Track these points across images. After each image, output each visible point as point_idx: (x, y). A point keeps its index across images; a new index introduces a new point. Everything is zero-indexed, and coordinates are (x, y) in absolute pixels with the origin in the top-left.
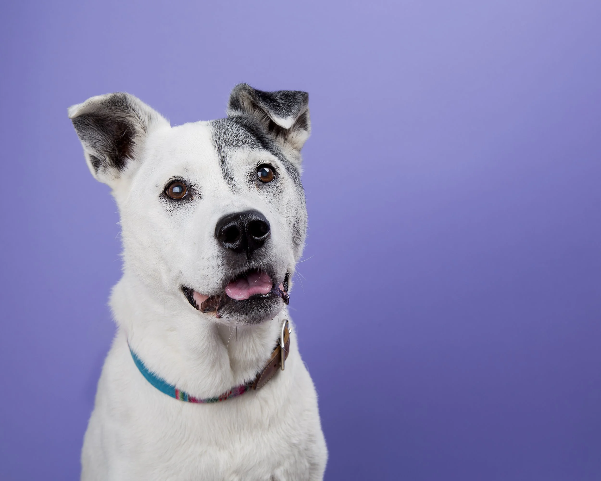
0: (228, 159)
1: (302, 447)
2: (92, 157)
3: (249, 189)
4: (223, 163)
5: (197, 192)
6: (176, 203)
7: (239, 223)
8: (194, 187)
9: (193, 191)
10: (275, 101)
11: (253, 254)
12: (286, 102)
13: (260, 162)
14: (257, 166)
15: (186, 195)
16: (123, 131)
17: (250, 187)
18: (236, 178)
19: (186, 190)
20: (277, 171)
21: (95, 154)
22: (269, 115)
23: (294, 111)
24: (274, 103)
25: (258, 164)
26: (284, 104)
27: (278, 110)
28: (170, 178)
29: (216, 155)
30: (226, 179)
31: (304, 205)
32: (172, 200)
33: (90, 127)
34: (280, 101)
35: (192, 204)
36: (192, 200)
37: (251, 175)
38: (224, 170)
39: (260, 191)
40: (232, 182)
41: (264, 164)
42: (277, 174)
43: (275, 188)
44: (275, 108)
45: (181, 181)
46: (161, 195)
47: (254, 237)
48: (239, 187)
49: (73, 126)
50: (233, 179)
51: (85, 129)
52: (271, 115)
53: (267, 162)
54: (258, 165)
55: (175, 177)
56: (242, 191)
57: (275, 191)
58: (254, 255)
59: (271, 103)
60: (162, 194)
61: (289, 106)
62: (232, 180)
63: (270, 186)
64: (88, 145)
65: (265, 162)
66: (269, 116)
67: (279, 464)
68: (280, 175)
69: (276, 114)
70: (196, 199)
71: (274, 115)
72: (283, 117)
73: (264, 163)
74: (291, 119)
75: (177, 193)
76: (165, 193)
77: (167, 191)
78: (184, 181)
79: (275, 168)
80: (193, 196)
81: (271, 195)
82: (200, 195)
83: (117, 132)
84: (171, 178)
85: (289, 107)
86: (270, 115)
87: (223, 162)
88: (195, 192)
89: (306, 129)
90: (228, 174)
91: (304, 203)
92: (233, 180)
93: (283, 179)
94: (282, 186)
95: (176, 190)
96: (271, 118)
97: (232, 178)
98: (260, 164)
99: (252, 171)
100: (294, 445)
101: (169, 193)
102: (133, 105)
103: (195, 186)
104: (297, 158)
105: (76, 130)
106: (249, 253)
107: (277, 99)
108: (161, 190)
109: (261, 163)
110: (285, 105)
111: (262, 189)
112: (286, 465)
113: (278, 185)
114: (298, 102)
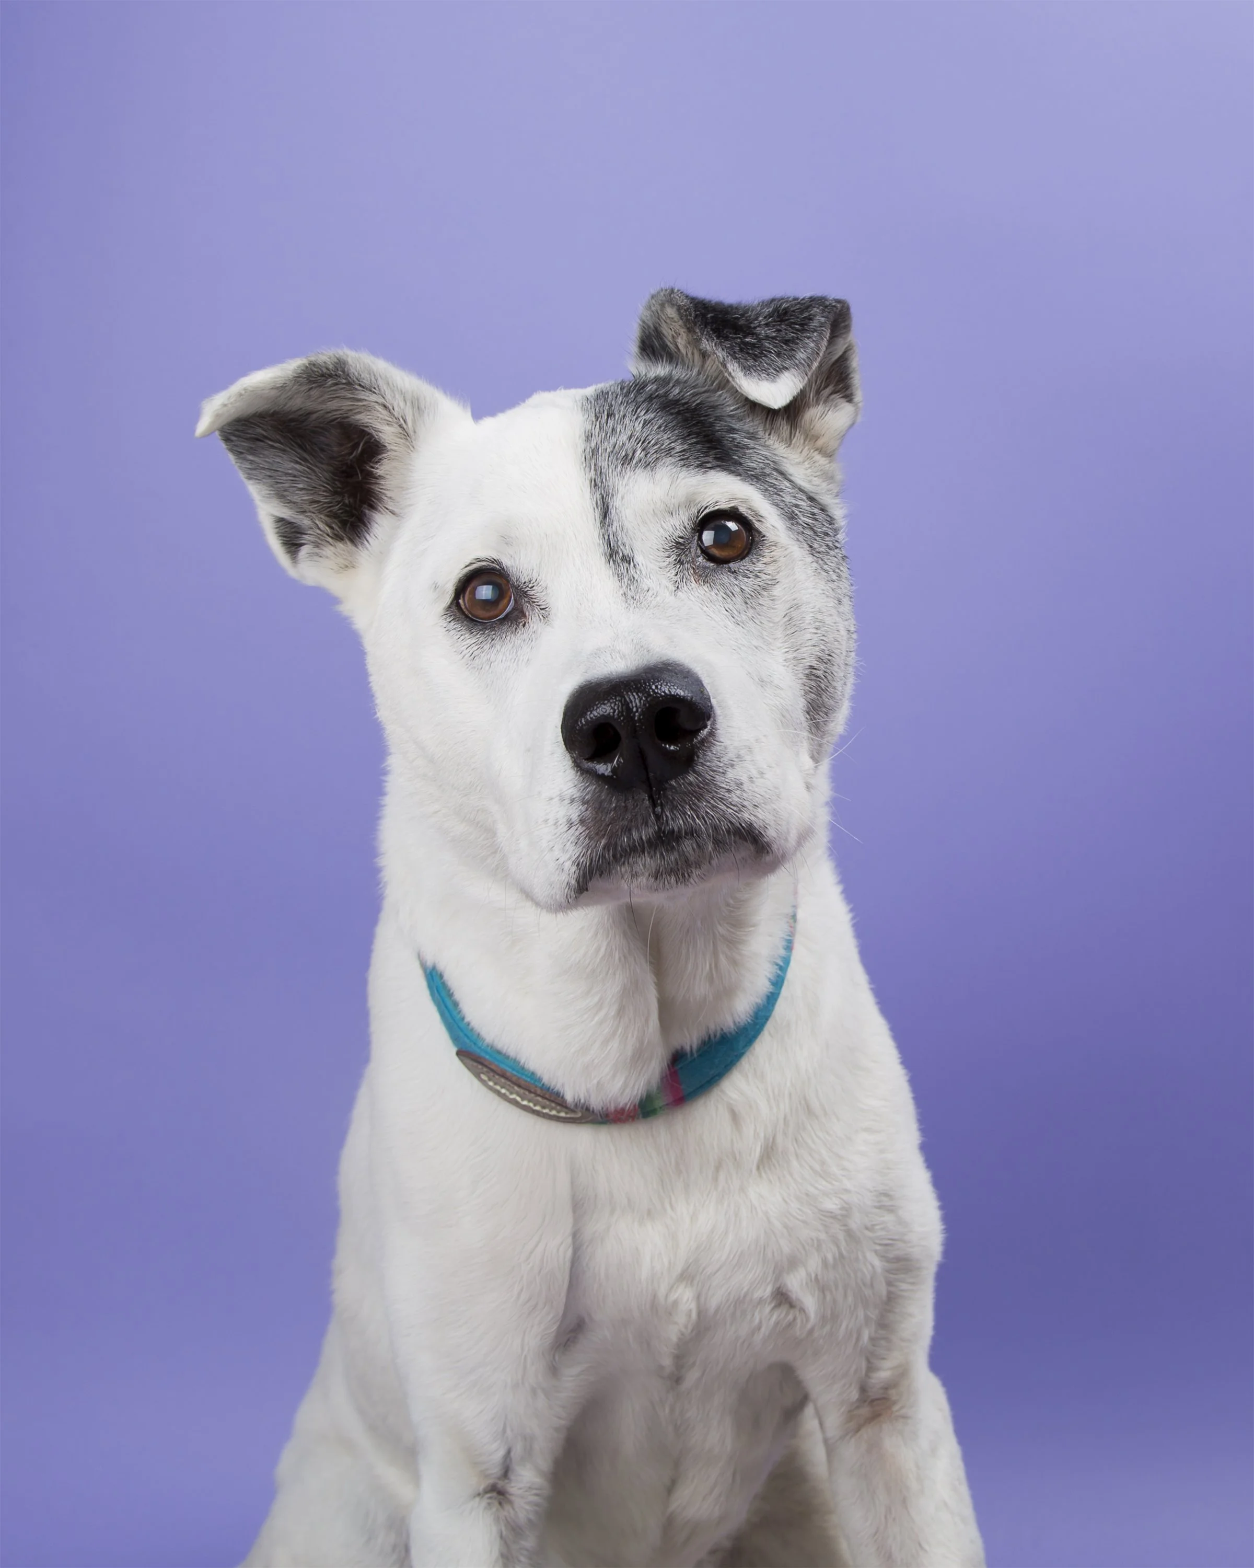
0: (616, 503)
1: (855, 1222)
2: (280, 521)
3: (674, 589)
4: (605, 517)
5: (535, 601)
6: (484, 633)
7: (619, 712)
8: (528, 589)
9: (526, 599)
10: (748, 330)
11: (665, 790)
12: (780, 331)
13: (706, 508)
14: (697, 518)
15: (510, 610)
16: (356, 441)
17: (679, 580)
18: (639, 559)
19: (509, 593)
20: (757, 525)
21: (286, 513)
22: (726, 374)
23: (801, 355)
24: (745, 337)
25: (698, 512)
26: (774, 338)
27: (755, 358)
28: (467, 564)
29: (587, 494)
30: (611, 562)
31: (847, 606)
32: (475, 625)
33: (269, 444)
34: (763, 332)
35: (525, 636)
36: (524, 625)
37: (680, 547)
38: (606, 537)
39: (707, 590)
40: (627, 571)
41: (718, 511)
42: (757, 535)
43: (750, 578)
44: (748, 353)
45: (496, 570)
46: (447, 611)
47: (663, 745)
48: (646, 583)
49: (223, 445)
50: (630, 561)
51: (252, 451)
52: (733, 374)
53: (724, 505)
54: (701, 517)
55: (479, 560)
56: (653, 596)
57: (748, 584)
58: (669, 793)
59: (737, 338)
60: (449, 607)
61: (786, 342)
62: (627, 565)
63: (735, 572)
64: (265, 490)
65: (720, 505)
66: (727, 376)
67: (793, 1263)
68: (764, 536)
69: (747, 369)
70: (534, 622)
71: (740, 373)
72: (768, 375)
73: (716, 508)
74: (793, 378)
75: (486, 602)
76: (458, 605)
77: (461, 598)
78: (503, 569)
79: (751, 518)
80: (527, 614)
81: (739, 600)
82: (543, 611)
83: (341, 445)
84: (471, 564)
85: (787, 346)
86: (730, 374)
87: (605, 513)
88: (531, 601)
89: (849, 398)
90: (618, 547)
91: (846, 601)
92: (630, 564)
93: (774, 548)
94: (770, 569)
95: (485, 592)
96: (733, 383)
97: (627, 560)
98: (704, 513)
99: (681, 535)
100: (833, 1216)
101: (467, 605)
102: (366, 379)
103: (530, 586)
104: (828, 477)
105: (231, 457)
106: (654, 789)
107: (755, 328)
108: (448, 598)
109: (707, 511)
110: (777, 340)
111: (712, 584)
112: (814, 1264)
113: (760, 566)
114: (815, 331)
